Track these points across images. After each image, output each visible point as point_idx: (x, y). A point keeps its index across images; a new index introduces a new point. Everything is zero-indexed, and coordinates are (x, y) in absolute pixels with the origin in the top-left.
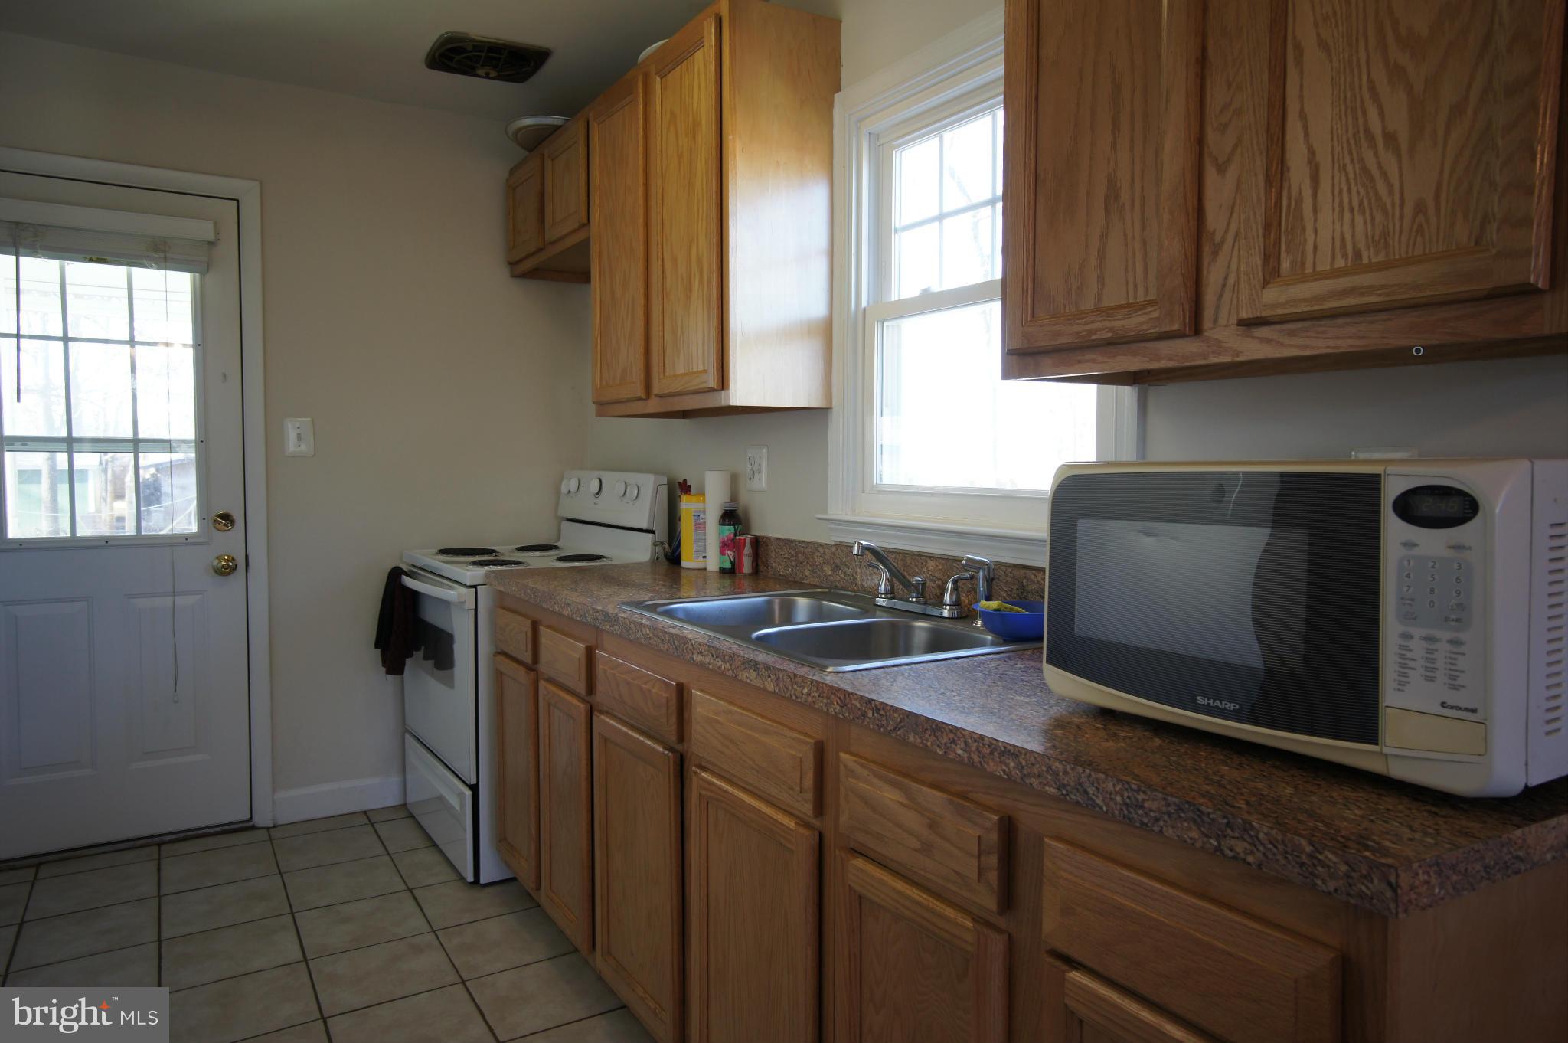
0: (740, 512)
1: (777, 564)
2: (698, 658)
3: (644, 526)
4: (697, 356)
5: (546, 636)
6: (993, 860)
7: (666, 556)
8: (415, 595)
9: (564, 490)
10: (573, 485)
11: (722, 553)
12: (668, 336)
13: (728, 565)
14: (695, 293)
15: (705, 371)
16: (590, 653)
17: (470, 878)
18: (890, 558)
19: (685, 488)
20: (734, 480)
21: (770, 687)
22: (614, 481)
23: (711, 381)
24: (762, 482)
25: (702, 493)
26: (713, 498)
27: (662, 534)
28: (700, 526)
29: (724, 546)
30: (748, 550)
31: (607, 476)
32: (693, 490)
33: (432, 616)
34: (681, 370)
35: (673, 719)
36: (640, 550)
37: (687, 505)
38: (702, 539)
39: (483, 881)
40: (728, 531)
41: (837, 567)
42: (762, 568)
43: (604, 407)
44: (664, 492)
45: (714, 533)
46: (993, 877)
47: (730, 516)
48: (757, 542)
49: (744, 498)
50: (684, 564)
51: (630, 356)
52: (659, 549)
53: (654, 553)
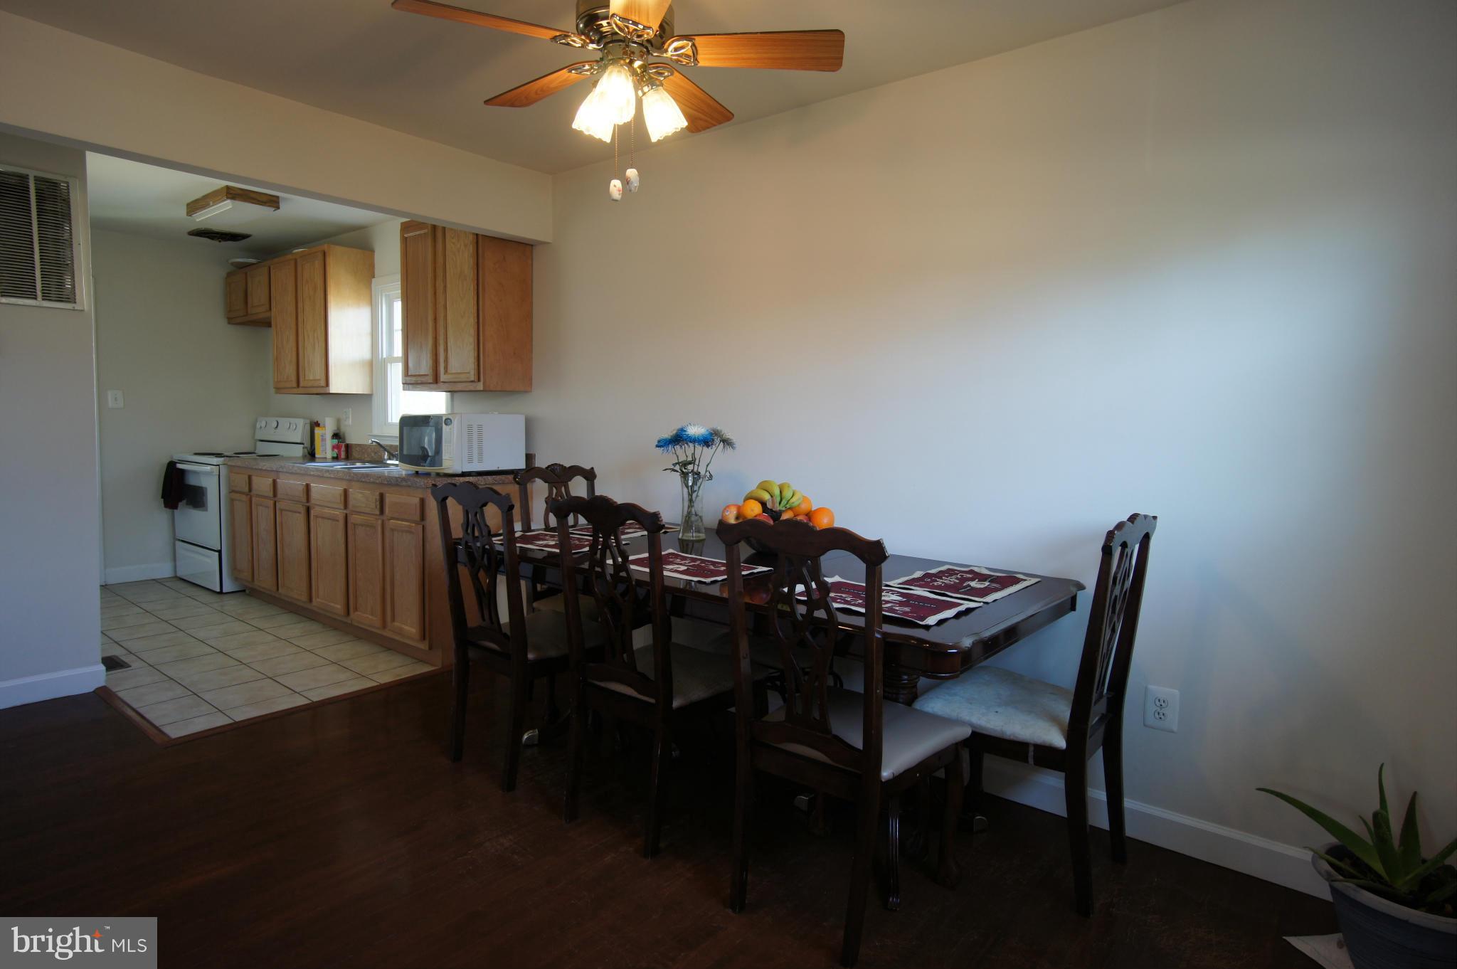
0: (341, 434)
1: (355, 454)
2: (312, 473)
3: (299, 441)
4: (317, 373)
5: (255, 480)
6: (378, 503)
7: (309, 453)
8: (183, 472)
9: (258, 426)
10: (263, 424)
11: (333, 450)
12: (306, 365)
13: (335, 455)
14: (317, 346)
15: (319, 380)
16: (274, 482)
17: (218, 590)
18: (387, 448)
19: (317, 424)
20: (339, 421)
21: (332, 476)
22: (284, 422)
23: (323, 383)
24: (350, 421)
25: (324, 427)
26: (328, 428)
27: (308, 444)
28: (323, 440)
29: (334, 447)
30: (343, 449)
31: (280, 420)
32: (321, 425)
33: (192, 481)
34: (311, 378)
35: (305, 496)
36: (298, 451)
37: (318, 431)
38: (324, 445)
39: (224, 591)
40: (335, 441)
41: (376, 453)
42: (349, 456)
43: (279, 390)
44: (308, 427)
45: (330, 442)
46: (378, 507)
47: (336, 436)
48: (347, 446)
49: (343, 429)
50: (317, 456)
51: (290, 370)
52: (306, 450)
53: (304, 452)
